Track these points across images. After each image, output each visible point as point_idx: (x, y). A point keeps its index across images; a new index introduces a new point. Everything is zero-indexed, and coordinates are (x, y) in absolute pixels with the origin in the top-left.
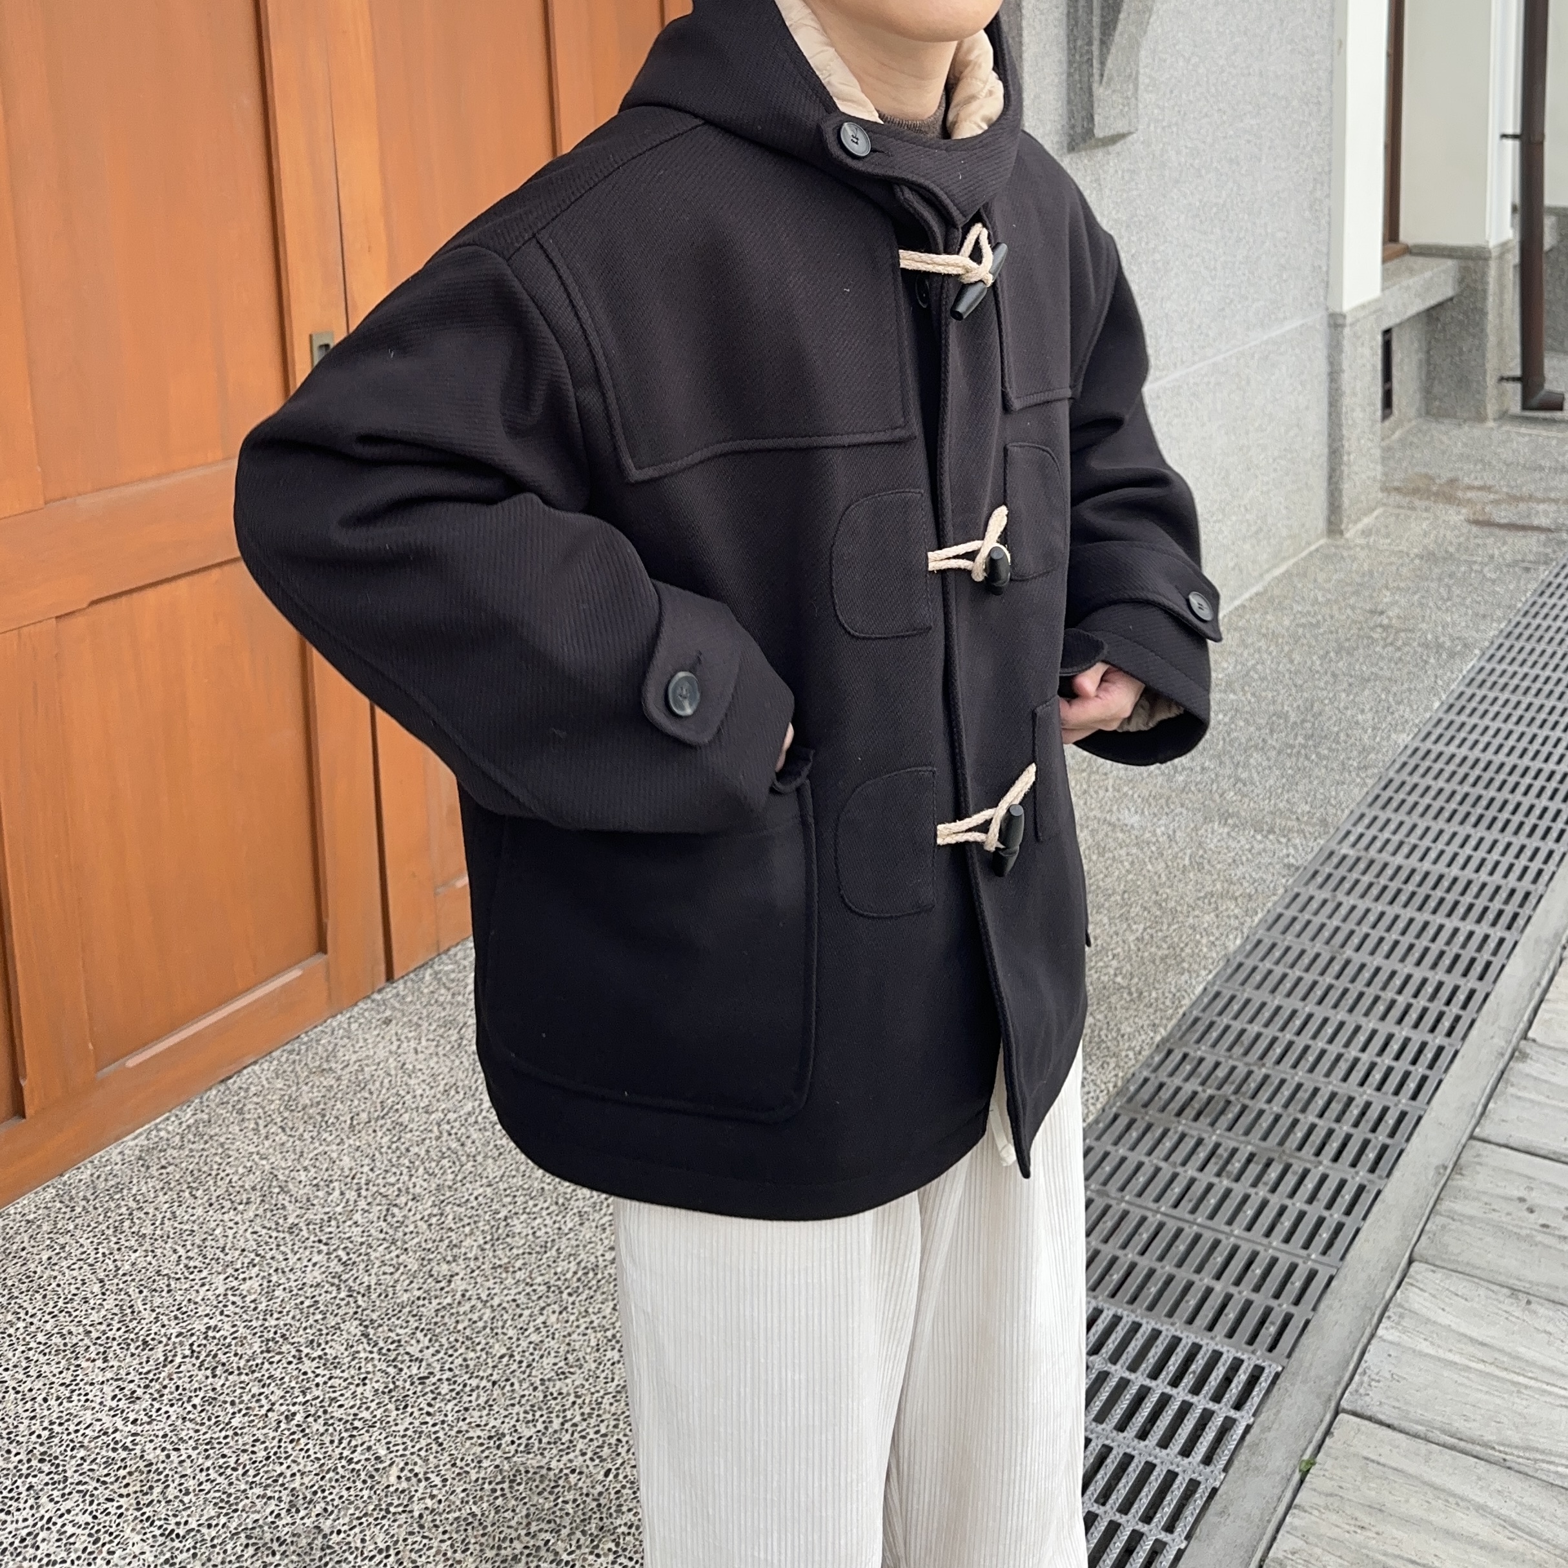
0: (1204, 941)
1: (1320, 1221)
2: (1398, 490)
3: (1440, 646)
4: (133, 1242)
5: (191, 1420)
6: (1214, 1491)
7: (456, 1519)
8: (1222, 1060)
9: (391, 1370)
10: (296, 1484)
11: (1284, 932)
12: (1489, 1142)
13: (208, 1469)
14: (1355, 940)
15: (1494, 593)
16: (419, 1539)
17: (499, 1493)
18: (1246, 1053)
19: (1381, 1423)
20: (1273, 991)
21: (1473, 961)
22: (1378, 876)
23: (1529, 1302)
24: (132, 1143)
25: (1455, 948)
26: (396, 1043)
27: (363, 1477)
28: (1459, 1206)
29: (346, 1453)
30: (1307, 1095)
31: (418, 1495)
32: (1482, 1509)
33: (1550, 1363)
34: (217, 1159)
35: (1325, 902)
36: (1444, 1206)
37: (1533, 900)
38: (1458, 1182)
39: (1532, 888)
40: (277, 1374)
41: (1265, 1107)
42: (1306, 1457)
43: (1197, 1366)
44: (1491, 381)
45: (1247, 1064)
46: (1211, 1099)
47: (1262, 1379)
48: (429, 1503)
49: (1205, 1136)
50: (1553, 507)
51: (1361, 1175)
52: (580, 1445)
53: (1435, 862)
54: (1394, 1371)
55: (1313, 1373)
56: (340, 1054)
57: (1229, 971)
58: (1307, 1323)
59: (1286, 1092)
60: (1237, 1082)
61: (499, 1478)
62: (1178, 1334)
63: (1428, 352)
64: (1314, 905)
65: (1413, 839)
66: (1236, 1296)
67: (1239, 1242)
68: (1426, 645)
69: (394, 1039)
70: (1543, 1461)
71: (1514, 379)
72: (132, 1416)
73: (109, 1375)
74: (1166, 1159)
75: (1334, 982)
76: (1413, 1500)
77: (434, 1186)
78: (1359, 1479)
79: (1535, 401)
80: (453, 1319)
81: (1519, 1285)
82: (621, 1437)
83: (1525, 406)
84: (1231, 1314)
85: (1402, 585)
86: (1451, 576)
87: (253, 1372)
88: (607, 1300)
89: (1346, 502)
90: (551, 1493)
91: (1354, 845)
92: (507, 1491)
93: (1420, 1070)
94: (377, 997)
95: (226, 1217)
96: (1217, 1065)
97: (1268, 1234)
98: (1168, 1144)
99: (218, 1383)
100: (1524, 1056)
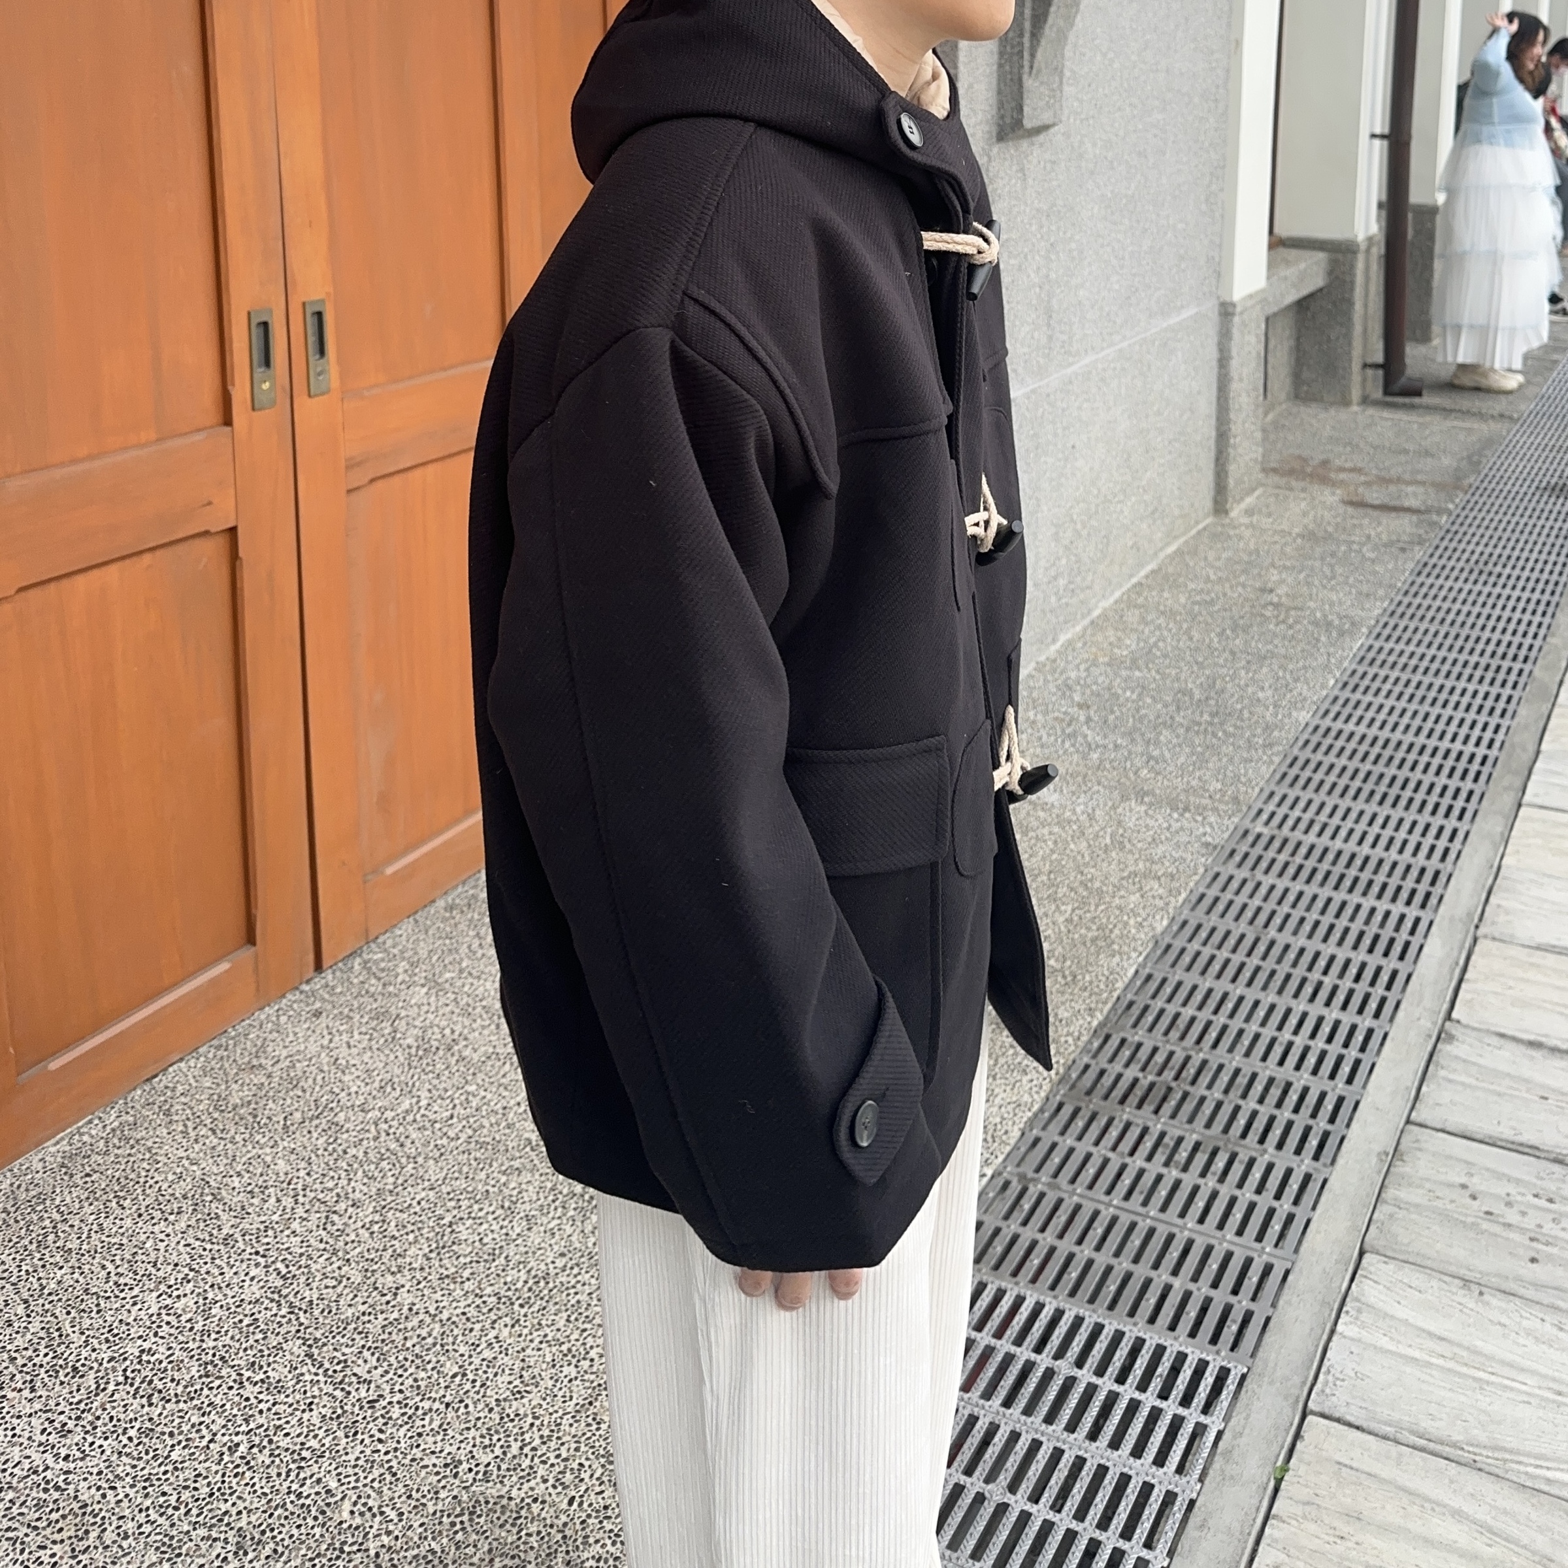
0: (1132, 922)
1: (1271, 1212)
2: (1274, 470)
3: (1329, 624)
4: (58, 1259)
5: (127, 1455)
6: (1192, 1503)
7: (415, 1557)
8: (1159, 1044)
9: (338, 1393)
10: (243, 1524)
11: (1208, 912)
12: (1426, 1127)
13: (148, 1509)
14: (1277, 920)
15: (1375, 573)
17: (458, 1527)
18: (1182, 1038)
19: (1349, 1425)
20: (1203, 972)
21: (1392, 941)
22: (1293, 854)
23: (1481, 1293)
24: (53, 1149)
25: (1373, 929)
26: (328, 1037)
27: (313, 1513)
28: (1403, 1194)
29: (294, 1487)
30: (1246, 1081)
31: (373, 1531)
32: (1457, 1514)
33: (1509, 1357)
34: (145, 1165)
35: (1244, 882)
36: (1389, 1194)
37: (1443, 878)
38: (1399, 1168)
39: (1441, 866)
40: (218, 1400)
41: (1206, 1093)
42: (1279, 1463)
43: (1164, 1368)
44: (1356, 367)
45: (1184, 1049)
46: (1152, 1085)
47: (1229, 1381)
48: (385, 1540)
49: (1150, 1124)
50: (1421, 490)
51: (1304, 1165)
52: (541, 1471)
53: (1346, 840)
54: (1358, 1369)
55: (1279, 1373)
56: (270, 1049)
57: (1159, 952)
58: (1268, 1320)
59: (1225, 1078)
60: (1177, 1067)
61: (458, 1510)
62: (1141, 1334)
63: (1298, 339)
64: (1235, 884)
65: (1323, 818)
66: (1195, 1293)
67: (1194, 1236)
68: (1316, 623)
69: (325, 1032)
70: (1512, 1461)
71: (1376, 366)
72: (63, 1452)
73: (37, 1406)
74: (1114, 1149)
75: (1261, 963)
76: (1388, 1507)
77: (374, 1190)
78: (1334, 1485)
79: (1396, 387)
80: (401, 1336)
81: (1469, 1275)
82: (583, 1461)
83: (1387, 392)
84: (1192, 1312)
85: (1288, 564)
86: (1333, 555)
88: (559, 1311)
89: (1231, 482)
90: (513, 1525)
91: (1267, 823)
92: (467, 1524)
93: (1352, 1053)
94: (305, 987)
95: (156, 1229)
96: (1155, 1050)
97: (1221, 1226)
98: (1114, 1133)
99: (155, 1412)
100: (1451, 1038)
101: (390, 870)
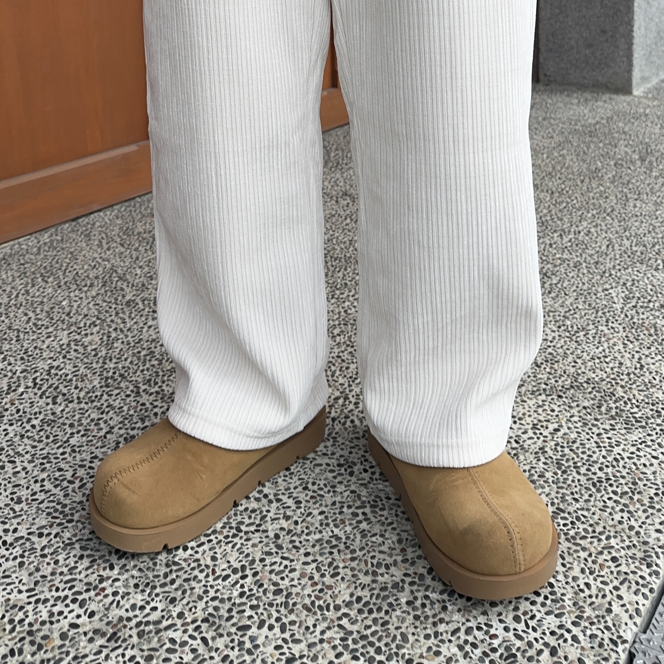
5: (28, 438)
7: (318, 541)
16: (278, 560)
40: (116, 404)
48: (284, 524)
61: (358, 503)
87: (94, 401)
99: (58, 409)
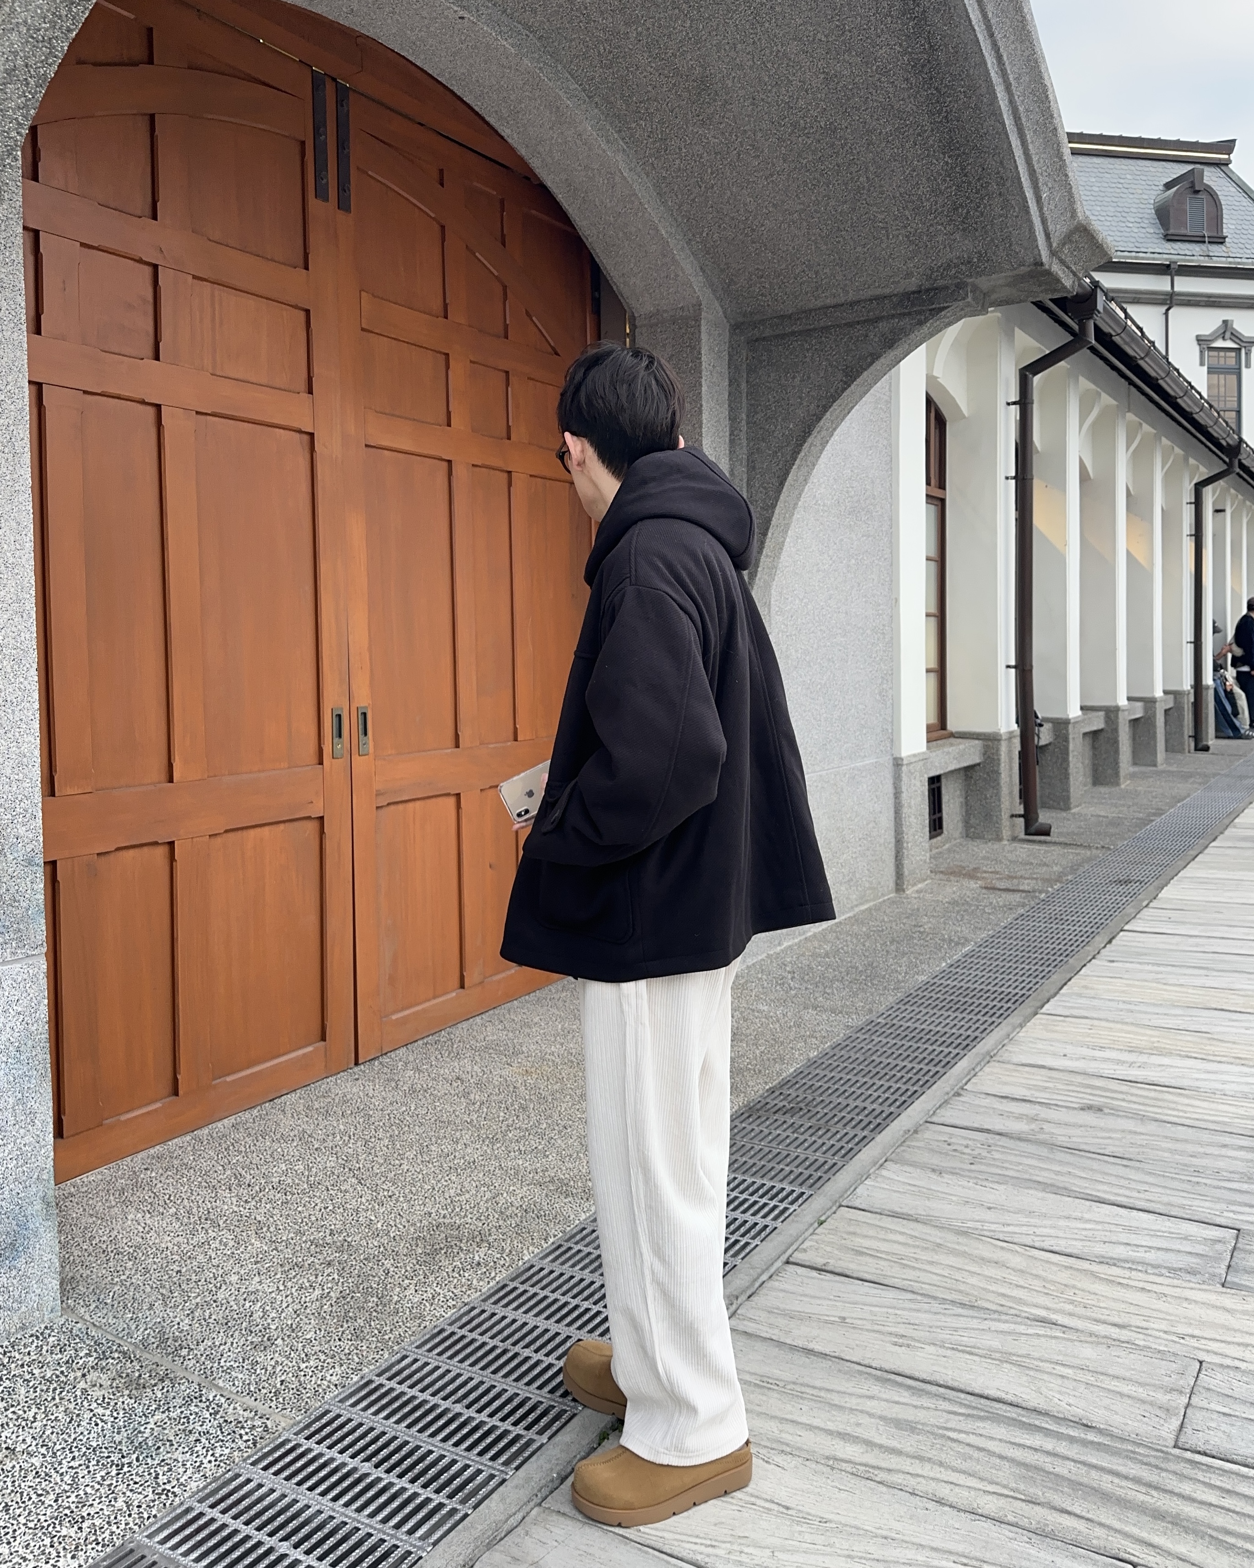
0: (797, 1053)
1: (842, 1147)
2: (942, 872)
3: (951, 941)
6: (777, 1228)
8: (800, 1095)
11: (840, 1051)
12: (934, 1123)
14: (879, 1053)
15: (989, 919)
18: (813, 1093)
19: (860, 1210)
21: (940, 1061)
22: (896, 1030)
24: (228, 1122)
25: (932, 1056)
26: (363, 1087)
27: (364, 1225)
28: (915, 1144)
30: (842, 1107)
31: (392, 1230)
34: (273, 1126)
35: (864, 1040)
36: (906, 1144)
37: (979, 1040)
38: (916, 1136)
42: (822, 1219)
43: (773, 1192)
44: (1004, 815)
45: (813, 1096)
46: (792, 1108)
47: (804, 1196)
48: (398, 1233)
49: (787, 1120)
50: (1033, 882)
51: (866, 1132)
52: (470, 1216)
55: (830, 1194)
56: (333, 1091)
57: (809, 1064)
58: (829, 1179)
59: (831, 1106)
60: (808, 1102)
64: (858, 1041)
66: (796, 1171)
68: (943, 940)
69: (361, 1085)
71: (1020, 816)
78: (850, 1225)
79: (1033, 829)
83: (1027, 834)
84: (792, 1177)
85: (935, 914)
86: (965, 911)
89: (906, 873)
91: (886, 1018)
93: (903, 1098)
94: (350, 1071)
96: (797, 1097)
100: (959, 1095)
101: (394, 1017)
